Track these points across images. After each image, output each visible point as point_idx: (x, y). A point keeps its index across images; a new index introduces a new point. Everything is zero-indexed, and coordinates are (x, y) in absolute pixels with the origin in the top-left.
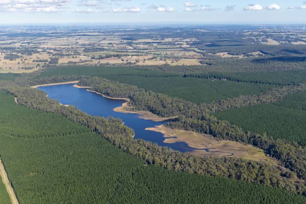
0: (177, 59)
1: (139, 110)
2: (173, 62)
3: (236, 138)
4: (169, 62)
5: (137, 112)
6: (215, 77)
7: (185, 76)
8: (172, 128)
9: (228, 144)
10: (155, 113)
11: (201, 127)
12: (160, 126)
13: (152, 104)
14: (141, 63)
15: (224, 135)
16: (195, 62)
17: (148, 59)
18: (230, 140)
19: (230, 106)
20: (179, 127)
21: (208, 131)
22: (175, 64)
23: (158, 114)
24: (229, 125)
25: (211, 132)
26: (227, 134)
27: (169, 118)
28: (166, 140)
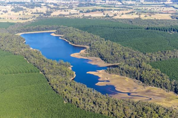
0: (152, 13)
1: (91, 56)
2: (146, 16)
3: (160, 85)
4: (142, 16)
5: (89, 58)
6: (174, 30)
7: (147, 29)
8: (110, 73)
9: (151, 90)
10: (103, 60)
11: (134, 73)
12: (101, 71)
13: (103, 52)
14: (118, 17)
15: (151, 82)
16: (167, 17)
17: (126, 14)
18: (155, 86)
19: (172, 56)
20: (116, 73)
21: (139, 78)
22: (148, 17)
23: (105, 60)
24: (160, 72)
25: (141, 79)
26: (154, 81)
27: (113, 64)
28: (99, 82)
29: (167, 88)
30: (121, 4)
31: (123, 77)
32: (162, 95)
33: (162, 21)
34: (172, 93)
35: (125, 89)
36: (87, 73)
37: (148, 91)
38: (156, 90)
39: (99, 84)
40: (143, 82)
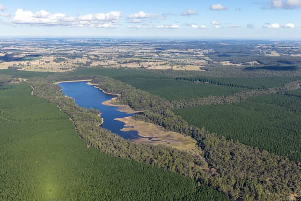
0: (184, 64)
1: (121, 104)
2: (177, 68)
3: (179, 130)
4: (174, 68)
5: (119, 105)
6: (200, 81)
7: (176, 79)
8: (136, 120)
9: (171, 135)
10: (131, 107)
11: (157, 119)
12: (127, 118)
14: (152, 68)
15: (171, 127)
16: (197, 68)
17: (160, 65)
18: (175, 131)
19: (194, 104)
20: (142, 119)
21: (161, 123)
22: (180, 69)
23: (133, 108)
24: (181, 119)
25: (163, 125)
26: (174, 127)
27: (141, 111)
28: (124, 128)
29: (185, 133)
30: (157, 56)
31: (147, 123)
32: (180, 140)
33: (191, 72)
34: (189, 138)
35: (147, 134)
36: (115, 119)
37: (168, 136)
38: (176, 135)
39: (124, 129)
40: (165, 127)
